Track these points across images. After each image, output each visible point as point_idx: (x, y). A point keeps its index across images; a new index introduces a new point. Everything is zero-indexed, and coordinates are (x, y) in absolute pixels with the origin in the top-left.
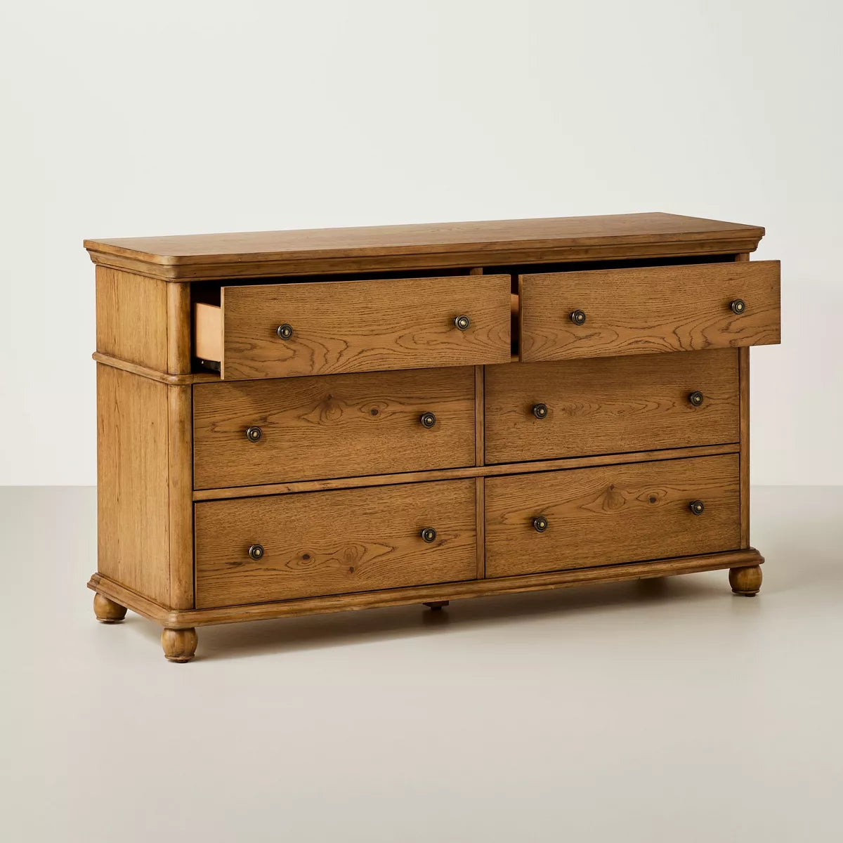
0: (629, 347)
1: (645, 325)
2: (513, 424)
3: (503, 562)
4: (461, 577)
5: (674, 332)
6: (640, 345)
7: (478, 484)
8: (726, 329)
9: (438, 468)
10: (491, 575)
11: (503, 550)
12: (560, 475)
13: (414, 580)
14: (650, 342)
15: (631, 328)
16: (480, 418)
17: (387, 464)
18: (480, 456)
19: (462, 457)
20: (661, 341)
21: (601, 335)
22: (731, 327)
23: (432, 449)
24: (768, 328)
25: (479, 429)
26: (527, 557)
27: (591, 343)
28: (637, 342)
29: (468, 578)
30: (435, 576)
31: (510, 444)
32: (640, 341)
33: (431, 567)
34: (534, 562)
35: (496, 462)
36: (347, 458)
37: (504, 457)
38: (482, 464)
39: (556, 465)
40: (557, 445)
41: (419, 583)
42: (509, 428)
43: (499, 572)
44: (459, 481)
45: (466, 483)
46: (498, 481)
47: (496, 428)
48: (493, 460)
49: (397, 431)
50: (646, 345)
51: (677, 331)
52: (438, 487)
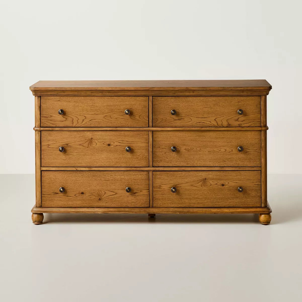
0: (197, 124)
1: (202, 116)
2: (164, 153)
3: (160, 202)
4: (143, 206)
5: (215, 120)
6: (201, 124)
7: (150, 174)
8: (237, 120)
9: (134, 166)
10: (155, 206)
11: (160, 198)
12: (184, 173)
13: (124, 205)
14: (204, 123)
15: (197, 117)
16: (151, 150)
17: (114, 164)
18: (151, 164)
19: (144, 163)
20: (209, 123)
21: (184, 119)
22: (239, 120)
23: (132, 160)
24: (255, 120)
25: (151, 153)
26: (170, 201)
27: (180, 122)
28: (199, 122)
29: (146, 207)
30: (132, 205)
31: (163, 160)
32: (201, 122)
33: (131, 201)
34: (173, 203)
35: (157, 166)
36: (98, 160)
37: (161, 164)
38: (152, 166)
39: (182, 169)
40: (182, 162)
41: (126, 207)
42: (163, 154)
43: (159, 205)
44: (142, 172)
45: (146, 173)
46: (158, 173)
47: (158, 154)
48: (156, 165)
49: (118, 152)
50: (203, 124)
51: (216, 120)
52: (133, 173)
